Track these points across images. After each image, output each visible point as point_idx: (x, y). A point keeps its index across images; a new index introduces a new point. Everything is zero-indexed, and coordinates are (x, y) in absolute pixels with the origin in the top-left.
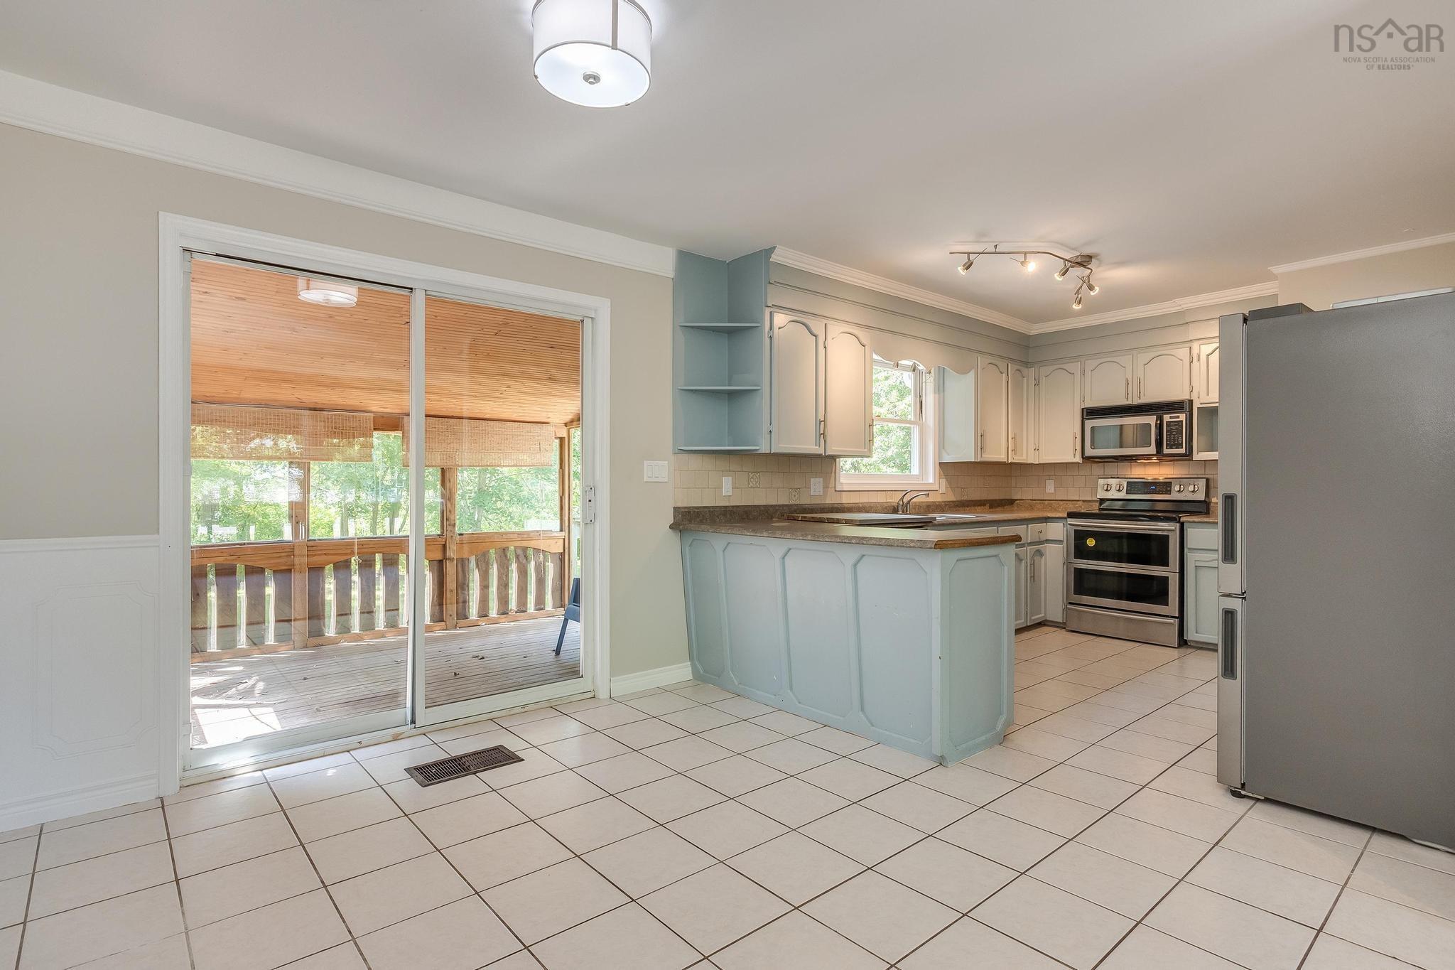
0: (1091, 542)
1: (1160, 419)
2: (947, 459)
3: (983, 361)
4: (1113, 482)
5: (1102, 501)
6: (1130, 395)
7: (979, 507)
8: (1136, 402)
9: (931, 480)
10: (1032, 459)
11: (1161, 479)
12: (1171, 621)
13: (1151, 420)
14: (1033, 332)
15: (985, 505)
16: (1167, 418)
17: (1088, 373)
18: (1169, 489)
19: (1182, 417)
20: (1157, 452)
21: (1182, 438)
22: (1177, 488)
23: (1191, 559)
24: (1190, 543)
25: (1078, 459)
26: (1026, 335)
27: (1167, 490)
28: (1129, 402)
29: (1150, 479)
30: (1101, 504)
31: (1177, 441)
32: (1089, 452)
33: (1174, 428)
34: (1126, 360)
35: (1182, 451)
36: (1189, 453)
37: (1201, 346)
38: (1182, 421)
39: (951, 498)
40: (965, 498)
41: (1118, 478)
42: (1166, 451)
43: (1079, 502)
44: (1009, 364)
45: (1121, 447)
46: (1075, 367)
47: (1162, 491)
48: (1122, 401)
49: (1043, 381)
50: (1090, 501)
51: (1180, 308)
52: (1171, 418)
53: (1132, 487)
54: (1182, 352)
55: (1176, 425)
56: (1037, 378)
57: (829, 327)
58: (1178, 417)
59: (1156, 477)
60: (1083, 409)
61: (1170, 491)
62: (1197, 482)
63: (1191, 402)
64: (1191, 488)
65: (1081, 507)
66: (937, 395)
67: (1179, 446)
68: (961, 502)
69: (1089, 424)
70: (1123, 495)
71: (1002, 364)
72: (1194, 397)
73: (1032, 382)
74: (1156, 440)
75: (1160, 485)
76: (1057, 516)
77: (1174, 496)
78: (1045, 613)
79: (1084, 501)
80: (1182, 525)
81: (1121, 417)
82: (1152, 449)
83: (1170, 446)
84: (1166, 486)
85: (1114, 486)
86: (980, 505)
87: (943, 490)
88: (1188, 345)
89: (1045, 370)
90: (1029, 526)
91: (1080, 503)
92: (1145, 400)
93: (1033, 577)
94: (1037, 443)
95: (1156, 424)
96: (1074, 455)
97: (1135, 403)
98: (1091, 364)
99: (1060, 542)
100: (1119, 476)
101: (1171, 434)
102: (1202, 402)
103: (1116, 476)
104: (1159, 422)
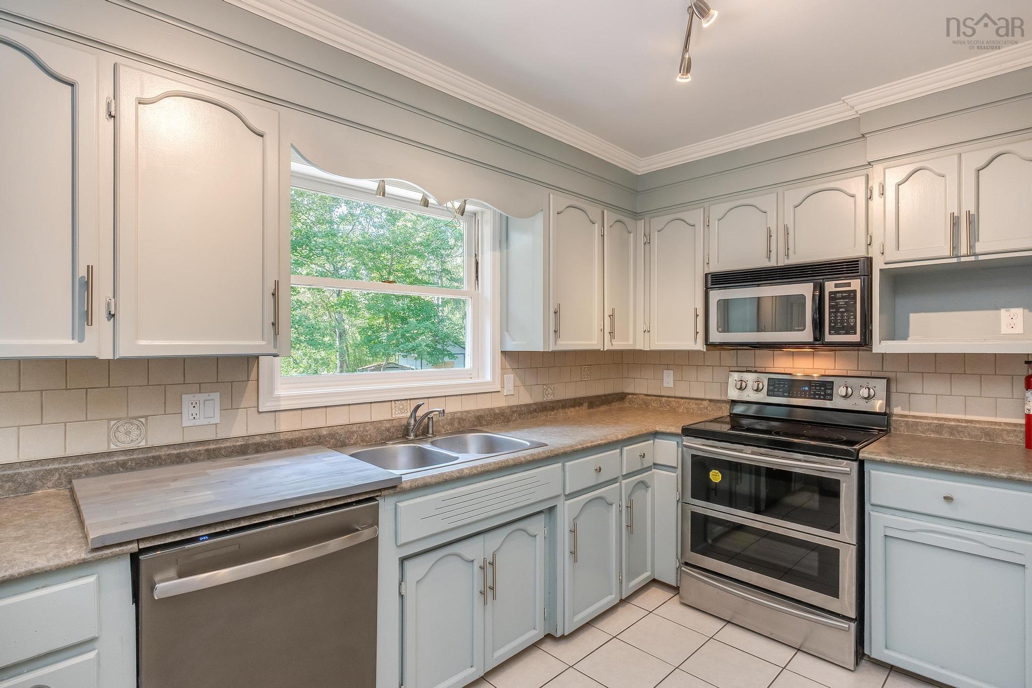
0: (716, 476)
1: (820, 288)
2: (511, 347)
3: (557, 201)
4: (750, 377)
5: (734, 402)
6: (773, 254)
7: (572, 409)
8: (783, 262)
9: (488, 377)
10: (641, 345)
11: (816, 376)
12: (844, 625)
13: (806, 289)
14: (641, 171)
15: (580, 404)
16: (830, 286)
17: (714, 224)
18: (829, 392)
19: (856, 284)
20: (815, 339)
21: (855, 318)
22: (842, 391)
23: (876, 521)
24: (874, 495)
25: (700, 346)
26: (632, 174)
27: (826, 394)
28: (773, 263)
29: (799, 375)
30: (731, 408)
31: (848, 322)
32: (716, 337)
33: (842, 302)
34: (767, 201)
35: (856, 338)
36: (866, 342)
37: (887, 170)
38: (855, 291)
39: (525, 399)
40: (551, 398)
41: (756, 372)
42: (829, 338)
43: (704, 402)
44: (605, 212)
45: (759, 330)
46: (695, 216)
47: (820, 395)
48: (759, 262)
49: (655, 237)
50: (718, 401)
51: (853, 112)
52: (836, 286)
53: (777, 386)
54: (856, 185)
55: (843, 298)
56: (647, 234)
57: (123, 72)
58: (849, 285)
59: (808, 372)
60: (706, 275)
61: (832, 395)
62: (872, 383)
63: (870, 261)
64: (864, 392)
65: (706, 408)
66: (498, 254)
67: (850, 330)
68: (541, 403)
69: (716, 295)
70: (762, 397)
71: (594, 211)
72: (874, 253)
73: (641, 240)
74: (814, 320)
75: (816, 386)
76: (668, 431)
77: (837, 403)
78: (653, 571)
79: (710, 401)
80: (862, 463)
81: (758, 285)
82: (807, 335)
83: (835, 330)
84: (824, 388)
85: (750, 384)
86: (574, 406)
87: (509, 388)
88: (865, 172)
89: (658, 222)
90: (625, 448)
91: (706, 403)
92: (798, 258)
93: (630, 527)
94: (647, 323)
95: (814, 296)
96: (696, 339)
97: (781, 264)
98: (717, 210)
99: (672, 468)
100: (758, 370)
101: (837, 311)
102: (888, 259)
103: (754, 369)
104: (817, 293)
